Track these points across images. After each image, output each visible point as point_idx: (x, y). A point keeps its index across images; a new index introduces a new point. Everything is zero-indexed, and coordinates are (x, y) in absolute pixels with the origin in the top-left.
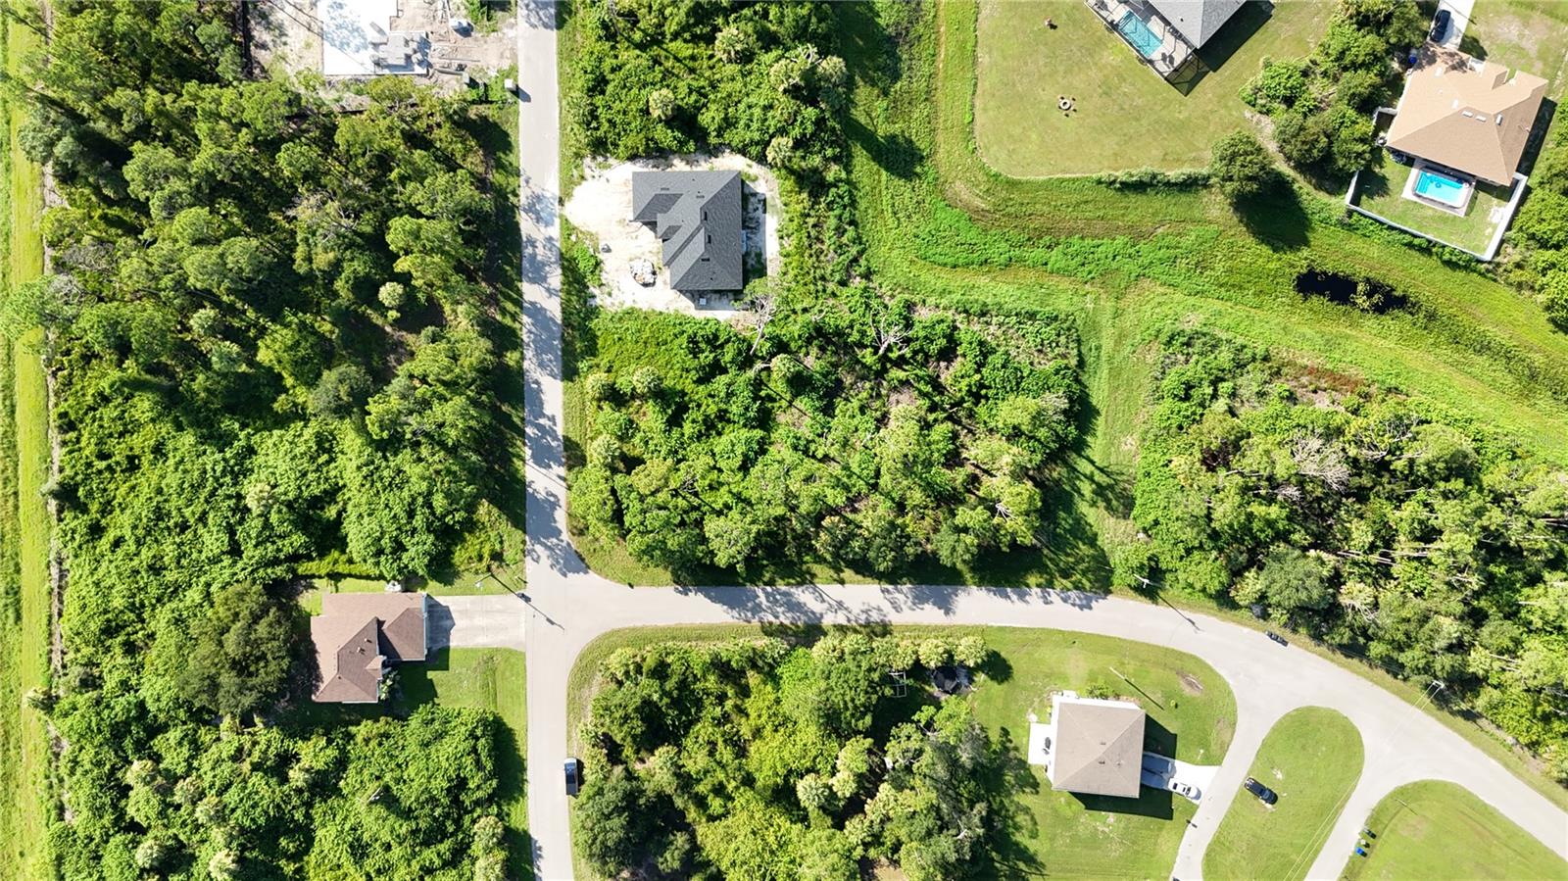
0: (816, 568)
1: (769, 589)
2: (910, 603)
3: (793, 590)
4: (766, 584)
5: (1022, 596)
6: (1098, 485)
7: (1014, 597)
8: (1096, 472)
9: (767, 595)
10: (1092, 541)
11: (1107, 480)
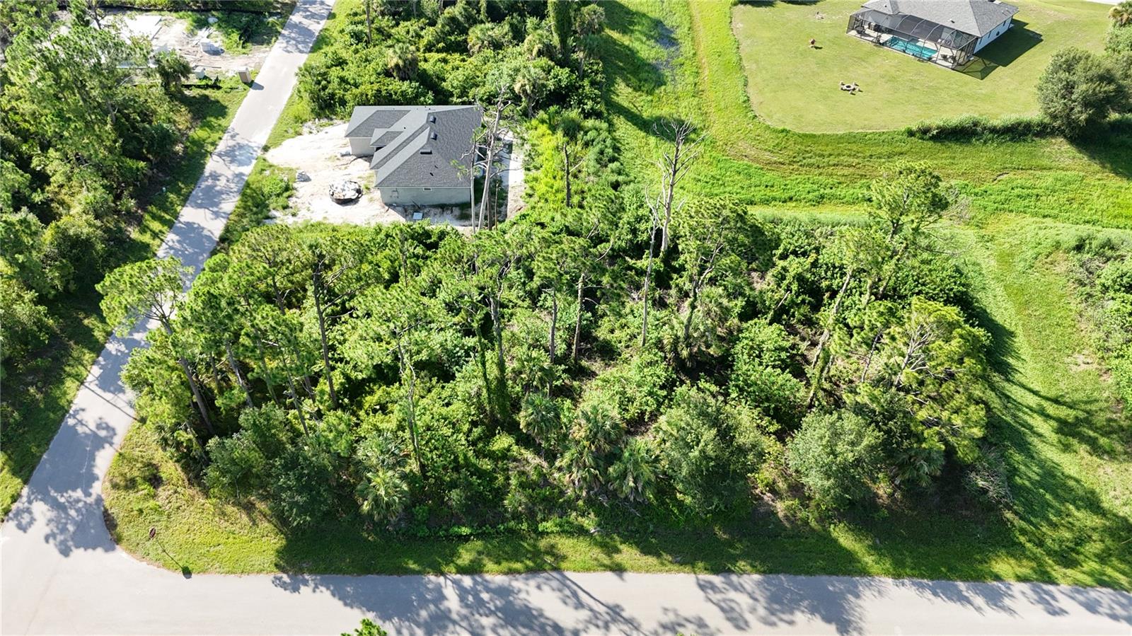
0: (565, 544)
1: (467, 581)
2: (762, 611)
3: (517, 583)
4: (462, 570)
5: (995, 599)
6: (1058, 420)
7: (979, 601)
8: (1046, 404)
9: (463, 593)
10: (1092, 503)
11: (1072, 413)
